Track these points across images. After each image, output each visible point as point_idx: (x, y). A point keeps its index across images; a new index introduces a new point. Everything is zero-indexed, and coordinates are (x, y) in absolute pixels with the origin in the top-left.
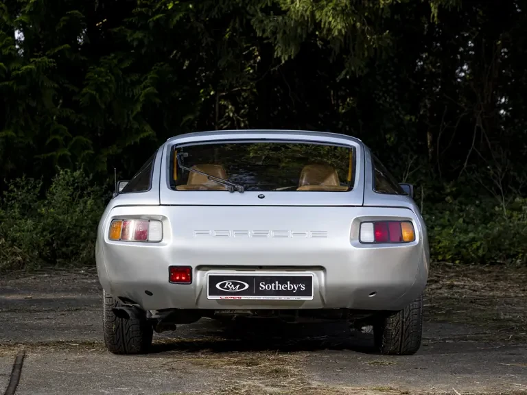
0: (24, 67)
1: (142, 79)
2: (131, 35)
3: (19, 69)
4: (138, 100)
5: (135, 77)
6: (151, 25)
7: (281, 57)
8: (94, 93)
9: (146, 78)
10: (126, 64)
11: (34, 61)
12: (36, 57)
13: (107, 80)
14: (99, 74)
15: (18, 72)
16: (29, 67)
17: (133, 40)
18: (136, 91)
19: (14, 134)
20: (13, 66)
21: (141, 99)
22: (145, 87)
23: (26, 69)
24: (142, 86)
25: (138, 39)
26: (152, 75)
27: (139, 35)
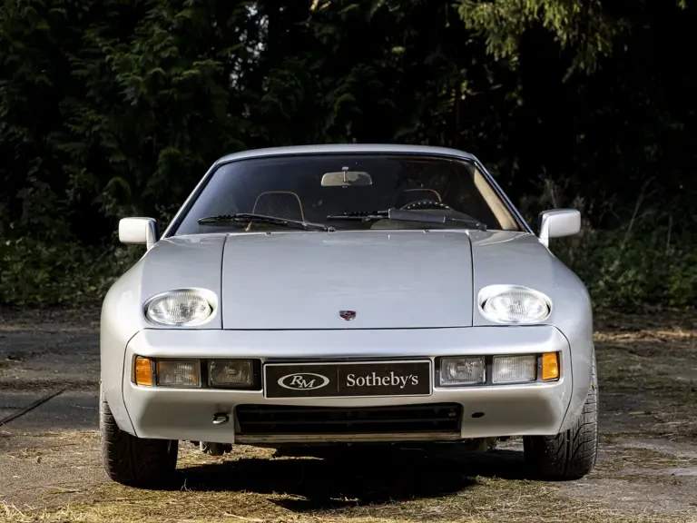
0: (186, 73)
1: (338, 83)
2: (320, 30)
3: (180, 75)
4: (332, 108)
5: (328, 81)
6: (343, 17)
7: (493, 53)
8: (276, 100)
9: (344, 82)
10: (317, 65)
11: (198, 65)
12: (201, 60)
13: (291, 85)
14: (283, 78)
15: (178, 78)
16: (193, 72)
17: (322, 36)
18: (329, 98)
19: (178, 152)
20: (173, 71)
21: (336, 108)
22: (340, 94)
23: (188, 75)
24: (335, 92)
25: (328, 34)
26: (350, 78)
27: (330, 30)
